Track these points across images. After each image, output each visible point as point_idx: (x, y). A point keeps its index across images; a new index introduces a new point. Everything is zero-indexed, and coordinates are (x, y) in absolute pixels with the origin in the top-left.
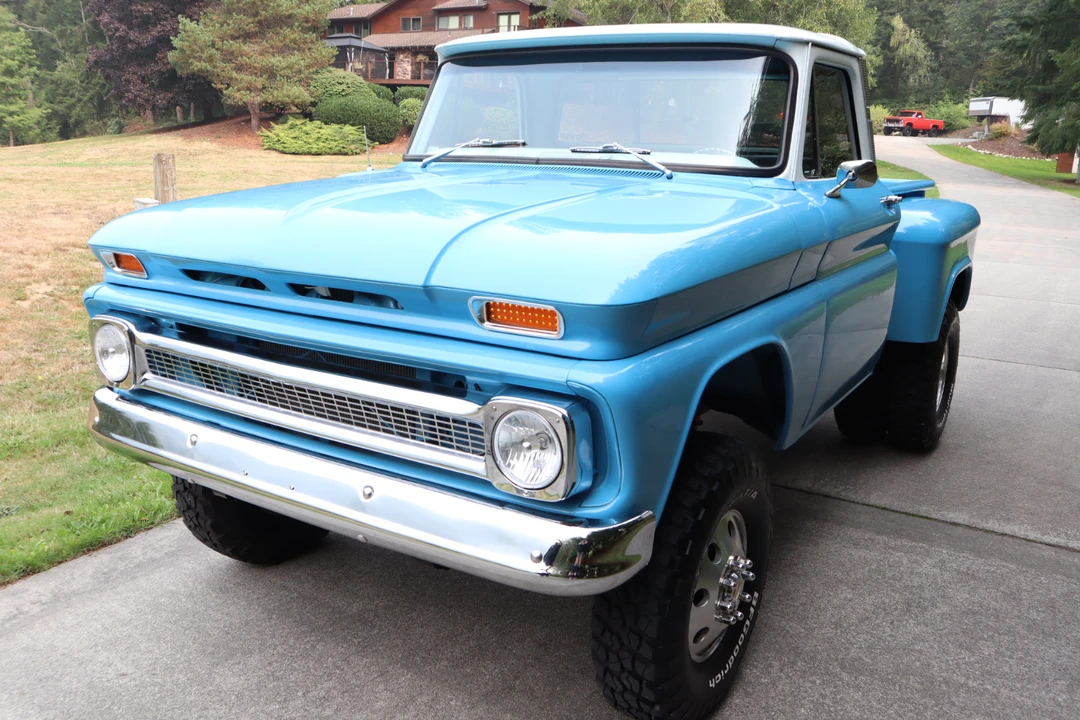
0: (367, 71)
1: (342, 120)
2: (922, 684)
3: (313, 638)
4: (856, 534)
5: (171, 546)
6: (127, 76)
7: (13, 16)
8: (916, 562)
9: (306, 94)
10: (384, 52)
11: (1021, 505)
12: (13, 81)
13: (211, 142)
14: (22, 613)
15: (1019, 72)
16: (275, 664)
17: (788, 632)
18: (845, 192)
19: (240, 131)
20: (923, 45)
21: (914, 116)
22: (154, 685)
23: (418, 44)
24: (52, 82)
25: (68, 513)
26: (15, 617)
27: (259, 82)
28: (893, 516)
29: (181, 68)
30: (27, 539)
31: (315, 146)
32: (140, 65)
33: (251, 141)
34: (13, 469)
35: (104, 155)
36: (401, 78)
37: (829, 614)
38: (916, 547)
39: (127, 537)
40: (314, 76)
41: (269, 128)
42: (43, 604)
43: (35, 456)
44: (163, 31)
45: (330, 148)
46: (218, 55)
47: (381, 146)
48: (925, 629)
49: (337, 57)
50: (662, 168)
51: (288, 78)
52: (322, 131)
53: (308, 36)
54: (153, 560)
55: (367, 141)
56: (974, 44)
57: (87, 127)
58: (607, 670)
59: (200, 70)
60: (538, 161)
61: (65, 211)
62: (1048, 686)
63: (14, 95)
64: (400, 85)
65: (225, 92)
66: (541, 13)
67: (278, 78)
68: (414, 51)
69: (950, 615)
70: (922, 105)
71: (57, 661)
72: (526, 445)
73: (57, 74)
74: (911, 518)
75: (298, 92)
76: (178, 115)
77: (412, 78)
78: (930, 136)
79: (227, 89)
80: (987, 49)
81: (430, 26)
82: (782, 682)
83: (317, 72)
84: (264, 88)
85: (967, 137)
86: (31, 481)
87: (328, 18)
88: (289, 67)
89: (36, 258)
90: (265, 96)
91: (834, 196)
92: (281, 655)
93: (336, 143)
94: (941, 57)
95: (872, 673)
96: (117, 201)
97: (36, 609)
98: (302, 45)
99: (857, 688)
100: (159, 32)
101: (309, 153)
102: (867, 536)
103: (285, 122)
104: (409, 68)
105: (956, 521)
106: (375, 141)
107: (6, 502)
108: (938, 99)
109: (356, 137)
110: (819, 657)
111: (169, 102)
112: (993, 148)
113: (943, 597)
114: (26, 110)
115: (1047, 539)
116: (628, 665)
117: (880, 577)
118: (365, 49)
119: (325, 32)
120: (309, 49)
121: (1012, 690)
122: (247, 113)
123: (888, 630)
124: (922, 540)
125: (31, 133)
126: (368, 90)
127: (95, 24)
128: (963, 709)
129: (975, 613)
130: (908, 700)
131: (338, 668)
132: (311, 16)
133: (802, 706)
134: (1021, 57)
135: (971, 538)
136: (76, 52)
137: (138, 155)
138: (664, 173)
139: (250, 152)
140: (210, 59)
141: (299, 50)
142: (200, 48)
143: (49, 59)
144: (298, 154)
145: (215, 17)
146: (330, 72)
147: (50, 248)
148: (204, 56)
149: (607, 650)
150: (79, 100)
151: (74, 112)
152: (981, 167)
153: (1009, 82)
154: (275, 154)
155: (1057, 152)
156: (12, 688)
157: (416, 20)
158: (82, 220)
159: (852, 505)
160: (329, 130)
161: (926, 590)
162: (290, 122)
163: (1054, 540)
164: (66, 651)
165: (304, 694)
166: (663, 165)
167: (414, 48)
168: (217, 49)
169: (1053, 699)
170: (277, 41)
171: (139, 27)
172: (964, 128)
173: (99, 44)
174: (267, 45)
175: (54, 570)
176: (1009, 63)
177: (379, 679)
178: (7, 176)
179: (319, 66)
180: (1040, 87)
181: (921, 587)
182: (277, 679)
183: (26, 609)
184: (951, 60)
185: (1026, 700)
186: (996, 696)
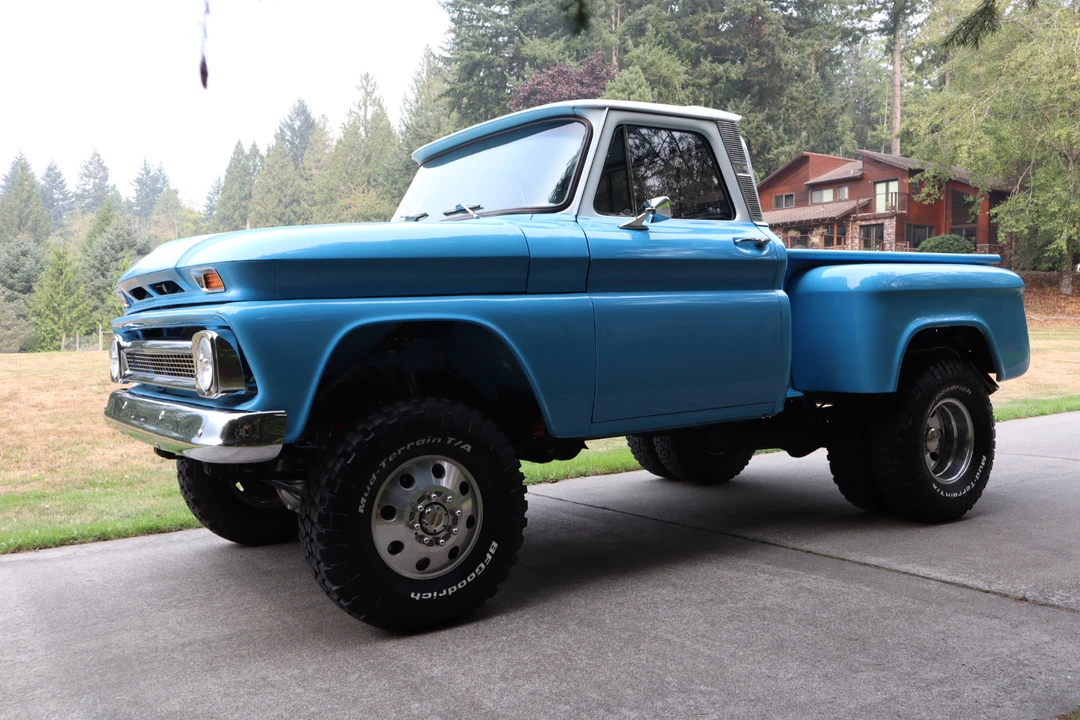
23: (789, 220)
66: (919, 175)
68: (785, 227)
81: (803, 202)
157: (789, 197)
167: (785, 224)
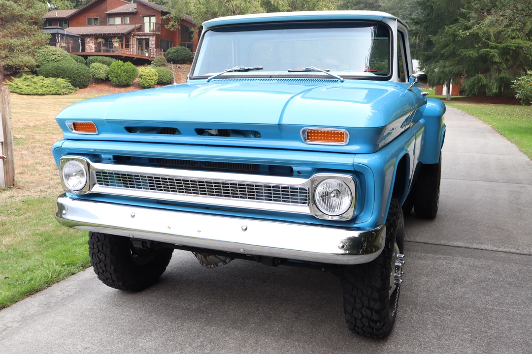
0: (69, 48)
1: (56, 76)
2: (475, 310)
3: (179, 321)
4: (418, 254)
8: (449, 263)
9: (33, 60)
10: (78, 37)
11: (484, 237)
14: (9, 327)
16: (167, 335)
17: (407, 296)
18: (413, 89)
23: (98, 32)
25: (6, 278)
26: (6, 329)
27: (3, 53)
28: (430, 246)
31: (40, 90)
36: (89, 51)
37: (422, 287)
38: (446, 257)
39: (48, 287)
40: (38, 50)
41: (10, 80)
42: (18, 322)
45: (50, 91)
47: (80, 90)
48: (466, 289)
49: (50, 39)
50: (339, 77)
51: (22, 51)
52: (44, 82)
53: (32, 27)
54: (69, 296)
55: (72, 87)
64: (90, 56)
66: (168, 15)
67: (15, 51)
68: (96, 37)
69: (474, 283)
71: (45, 346)
75: (27, 59)
77: (95, 51)
81: (104, 23)
82: (414, 316)
83: (39, 48)
84: (6, 57)
87: (44, 17)
88: (22, 45)
90: (7, 62)
91: (410, 90)
92: (167, 330)
93: (53, 88)
95: (452, 308)
97: (16, 325)
98: (29, 33)
99: (448, 315)
101: (37, 94)
102: (423, 255)
103: (21, 77)
104: (93, 46)
105: (459, 245)
106: (76, 87)
109: (65, 85)
110: (426, 304)
113: (468, 276)
115: (500, 249)
117: (437, 271)
118: (67, 35)
119: (42, 25)
120: (34, 35)
121: (514, 309)
123: (450, 291)
124: (448, 254)
126: (71, 58)
128: (497, 318)
129: (484, 281)
130: (472, 317)
131: (201, 332)
132: (34, 16)
133: (428, 324)
135: (467, 251)
138: (340, 79)
141: (27, 35)
144: (30, 95)
146: (47, 48)
157: (96, 19)
159: (410, 243)
160: (49, 81)
161: (459, 274)
162: (24, 77)
163: (504, 250)
164: (47, 341)
165: (189, 345)
167: (96, 35)
170: (13, 30)
174: (7, 32)
175: (14, 306)
177: (224, 335)
179: (40, 44)
181: (456, 273)
182: (172, 341)
183: (10, 325)
185: (521, 312)
186: (508, 312)
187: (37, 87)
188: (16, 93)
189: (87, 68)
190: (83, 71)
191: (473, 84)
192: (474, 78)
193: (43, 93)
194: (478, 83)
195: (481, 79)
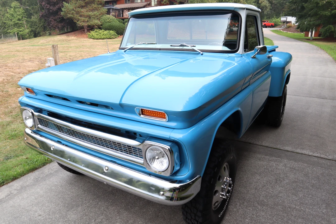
0: (116, 15)
1: (109, 29)
2: (282, 208)
3: (97, 200)
4: (259, 156)
5: (56, 168)
6: (50, 19)
7: (19, 4)
8: (278, 165)
9: (99, 22)
10: (120, 10)
11: (306, 143)
12: (20, 22)
13: (74, 37)
14: (11, 194)
15: (294, 9)
16: (86, 210)
17: (241, 192)
18: (257, 56)
19: (82, 33)
20: (268, 2)
21: (266, 22)
22: (49, 218)
23: (130, 7)
24: (31, 22)
25: (27, 158)
26: (9, 195)
27: (86, 19)
28: (270, 149)
29: (65, 16)
30: (15, 167)
31: (102, 37)
32: (54, 16)
33: (85, 36)
34: (13, 143)
35: (46, 42)
36: (125, 17)
37: (253, 185)
38: (277, 160)
39: (44, 166)
40: (101, 17)
41: (90, 32)
42: (18, 190)
43: (19, 138)
44: (59, 6)
45: (107, 37)
46: (75, 12)
48: (282, 188)
49: (107, 11)
50: (200, 51)
51: (94, 18)
52: (104, 33)
53: (99, 6)
54: (51, 174)
55: (117, 35)
56: (282, 2)
57: (41, 34)
58: (186, 218)
59: (70, 17)
60: (160, 49)
61: (32, 60)
62: (320, 207)
63: (21, 26)
64: (125, 19)
65: (77, 23)
67: (91, 18)
69: (289, 183)
70: (268, 19)
71: (21, 211)
72: (157, 157)
73: (32, 20)
74: (275, 149)
75: (97, 22)
76: (65, 30)
78: (270, 28)
79: (78, 22)
80: (285, 3)
81: (133, 2)
82: (240, 210)
83: (102, 16)
84: (88, 21)
85: (280, 28)
86: (17, 147)
87: (104, 1)
88: (94, 15)
89: (23, 75)
90: (88, 24)
91: (254, 58)
92: (88, 207)
94: (273, 6)
95: (267, 205)
96: (46, 56)
97: (16, 192)
99: (263, 211)
100: (58, 7)
101: (101, 39)
102: (263, 157)
103: (94, 30)
105: (288, 150)
106: (119, 35)
107: (10, 154)
108: (272, 17)
109: (114, 34)
110: (251, 200)
111: (62, 26)
112: (287, 31)
113: (286, 177)
114: (24, 30)
115: (314, 155)
116: (193, 217)
117: (267, 171)
118: (115, 9)
119: (104, 5)
120: (100, 10)
121: (309, 209)
122: (84, 28)
123: (271, 189)
124: (279, 157)
125: (26, 36)
126: (116, 20)
127: (41, 5)
128: (295, 217)
129: (296, 182)
130: (278, 215)
132: (100, 0)
133: (247, 218)
134: (295, 5)
135: (293, 155)
136: (37, 13)
137: (55, 41)
138: (200, 53)
139: (85, 39)
140: (73, 14)
141: (97, 10)
142: (70, 11)
143: (29, 15)
144: (98, 39)
145: (73, 2)
146: (106, 16)
147: (27, 72)
148: (71, 13)
149: (187, 212)
150: (39, 27)
151: (37, 30)
152: (284, 36)
153: (291, 12)
154: (91, 39)
155: (304, 31)
156: (7, 221)
157: (129, 0)
158: (37, 62)
159: (258, 146)
160: (106, 32)
161: (281, 175)
162: (95, 30)
163: (317, 155)
164: (24, 207)
165: (94, 221)
166: (199, 50)
167: (129, 8)
168: (74, 11)
169: (322, 212)
170: (90, 8)
171: (53, 5)
172: (279, 25)
173: (43, 11)
174: (88, 9)
176: (291, 7)
177: (117, 215)
178: (18, 50)
179: (102, 14)
180: (300, 13)
181: (280, 174)
182: (86, 215)
183: (13, 192)
184: (275, 6)
185: (314, 212)
186: (305, 211)
187: (101, 35)
188: (92, 38)
189: (124, 25)
190: (122, 27)
191: (326, 30)
192: (327, 27)
193: (104, 38)
194: (329, 30)
195: (331, 28)
